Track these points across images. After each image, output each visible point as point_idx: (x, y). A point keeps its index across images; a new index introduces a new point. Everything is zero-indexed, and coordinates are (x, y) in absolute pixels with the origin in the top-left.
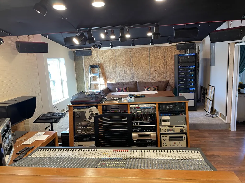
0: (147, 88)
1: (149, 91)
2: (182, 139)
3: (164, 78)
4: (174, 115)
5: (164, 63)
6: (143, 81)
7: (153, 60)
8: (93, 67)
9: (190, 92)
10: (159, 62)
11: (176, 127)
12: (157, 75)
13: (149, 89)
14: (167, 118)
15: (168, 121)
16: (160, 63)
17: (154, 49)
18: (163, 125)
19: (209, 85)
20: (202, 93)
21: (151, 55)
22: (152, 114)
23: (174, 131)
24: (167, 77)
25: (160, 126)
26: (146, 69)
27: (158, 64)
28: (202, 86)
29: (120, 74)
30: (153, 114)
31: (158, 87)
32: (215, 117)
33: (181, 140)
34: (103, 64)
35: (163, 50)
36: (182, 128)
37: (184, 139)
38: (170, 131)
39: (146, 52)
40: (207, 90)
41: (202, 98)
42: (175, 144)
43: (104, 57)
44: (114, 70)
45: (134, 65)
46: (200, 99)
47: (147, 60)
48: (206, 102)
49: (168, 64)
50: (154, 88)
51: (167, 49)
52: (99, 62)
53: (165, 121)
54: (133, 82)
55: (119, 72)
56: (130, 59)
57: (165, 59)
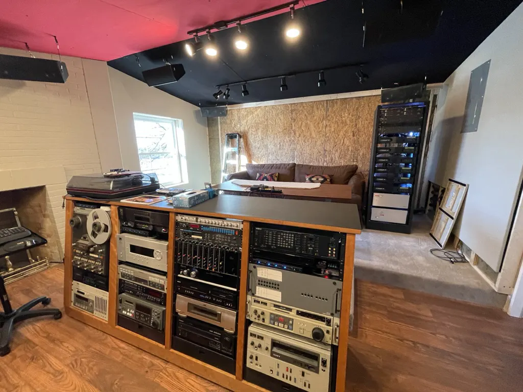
0: (309, 177)
1: (312, 182)
2: (315, 363)
3: (352, 160)
4: (297, 271)
5: (353, 132)
6: (311, 164)
7: (333, 125)
8: (231, 137)
9: (399, 192)
10: (345, 129)
11: (299, 313)
12: (337, 155)
13: (312, 179)
14: (274, 274)
15: (277, 286)
16: (346, 132)
17: (336, 103)
18: (258, 297)
19: (450, 180)
20: (431, 195)
21: (329, 116)
22: (231, 253)
23: (290, 327)
24: (357, 160)
25: (249, 298)
26: (319, 143)
27: (341, 133)
28: (432, 181)
29: (273, 150)
30: (233, 252)
31: (333, 176)
32: (457, 262)
33: (309, 367)
34: (247, 133)
35: (354, 106)
36: (322, 325)
37: (321, 367)
38: (279, 321)
39: (321, 110)
40: (443, 191)
41: (429, 207)
42: (289, 374)
43: (248, 121)
44: (263, 143)
45: (297, 134)
46: (422, 208)
47: (321, 125)
48: (437, 219)
49: (362, 135)
50: (323, 177)
51: (363, 103)
52: (242, 129)
53: (266, 284)
54: (289, 164)
55: (271, 147)
56: (292, 124)
57: (356, 125)
